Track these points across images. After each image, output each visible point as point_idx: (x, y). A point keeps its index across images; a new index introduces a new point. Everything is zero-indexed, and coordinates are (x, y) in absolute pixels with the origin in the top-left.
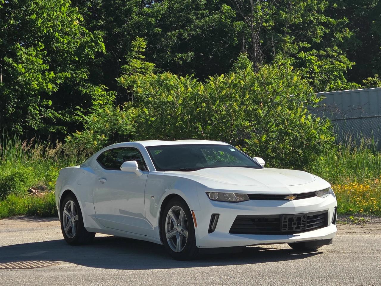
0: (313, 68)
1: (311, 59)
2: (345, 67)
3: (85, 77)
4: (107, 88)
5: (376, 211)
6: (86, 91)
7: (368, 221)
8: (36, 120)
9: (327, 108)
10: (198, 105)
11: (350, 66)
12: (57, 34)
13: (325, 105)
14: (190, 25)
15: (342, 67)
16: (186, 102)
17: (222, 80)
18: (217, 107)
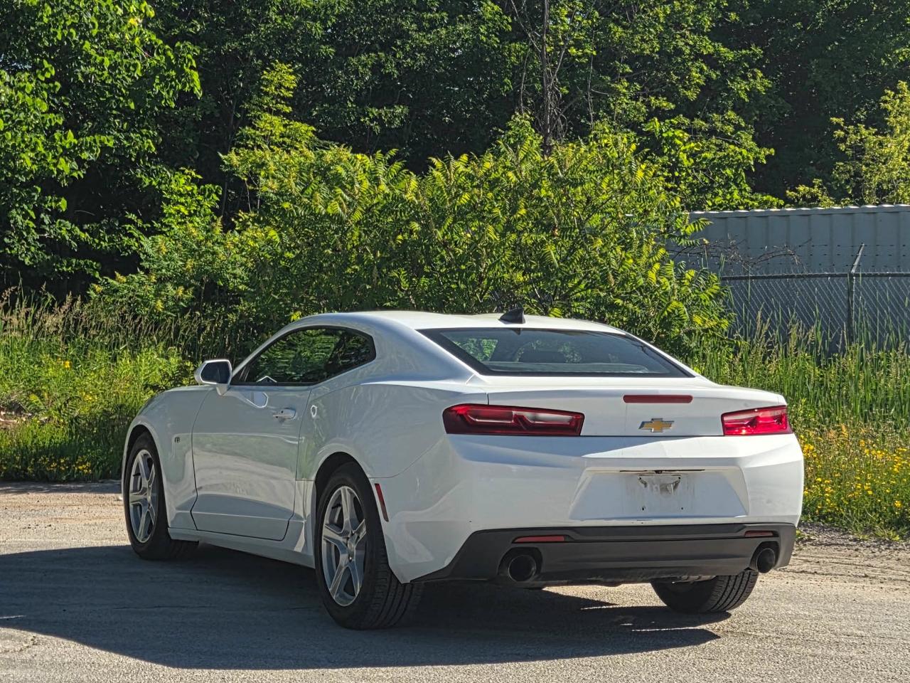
0: (678, 158)
1: (674, 137)
2: (751, 158)
3: (149, 147)
4: (200, 177)
5: (830, 513)
6: (151, 183)
7: (809, 540)
8: (29, 244)
9: (710, 250)
10: (399, 227)
11: (762, 156)
12: (87, 45)
13: (707, 242)
14: (404, 44)
15: (743, 157)
16: (371, 217)
17: (462, 169)
18: (447, 234)
